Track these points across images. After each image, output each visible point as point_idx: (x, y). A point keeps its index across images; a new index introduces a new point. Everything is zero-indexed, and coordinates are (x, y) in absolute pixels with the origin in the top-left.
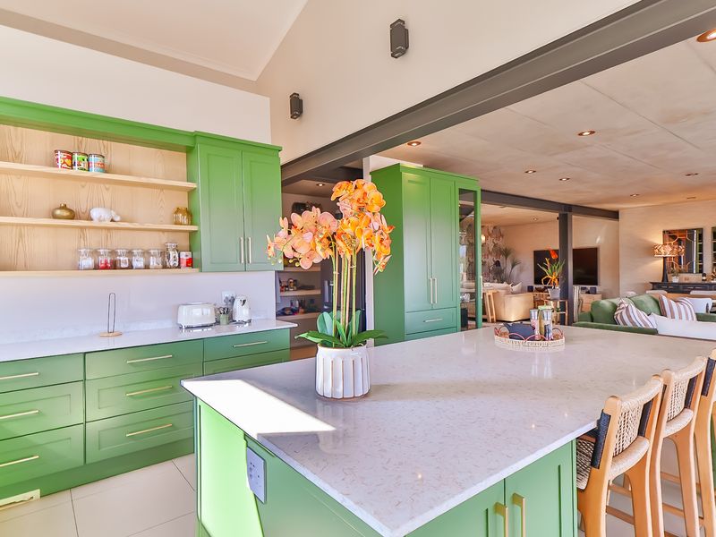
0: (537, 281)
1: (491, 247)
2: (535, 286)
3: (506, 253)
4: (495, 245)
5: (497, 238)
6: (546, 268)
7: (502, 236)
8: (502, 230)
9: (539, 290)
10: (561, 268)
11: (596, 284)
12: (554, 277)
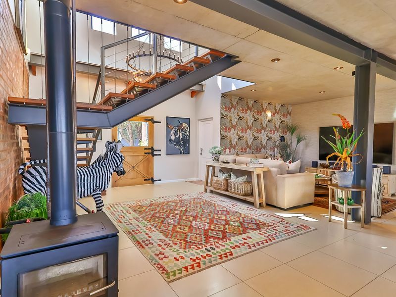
0: (322, 157)
1: (278, 124)
2: (320, 162)
3: (292, 129)
4: (282, 122)
5: (285, 115)
6: (335, 143)
7: (290, 114)
8: (290, 108)
9: (323, 166)
10: (355, 143)
11: (391, 163)
12: (344, 155)
